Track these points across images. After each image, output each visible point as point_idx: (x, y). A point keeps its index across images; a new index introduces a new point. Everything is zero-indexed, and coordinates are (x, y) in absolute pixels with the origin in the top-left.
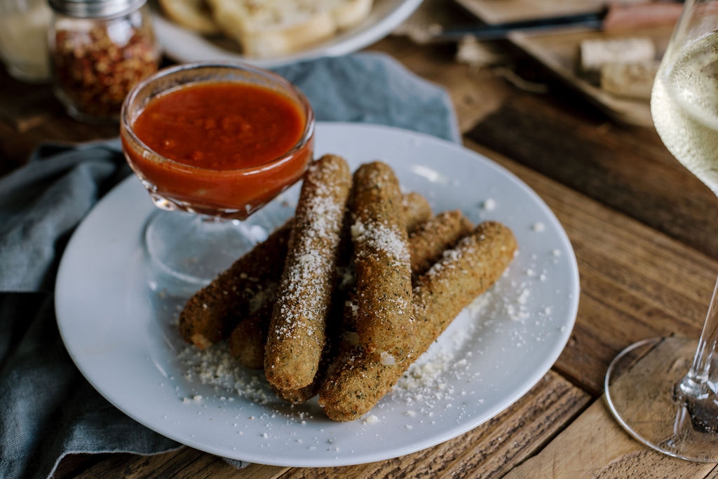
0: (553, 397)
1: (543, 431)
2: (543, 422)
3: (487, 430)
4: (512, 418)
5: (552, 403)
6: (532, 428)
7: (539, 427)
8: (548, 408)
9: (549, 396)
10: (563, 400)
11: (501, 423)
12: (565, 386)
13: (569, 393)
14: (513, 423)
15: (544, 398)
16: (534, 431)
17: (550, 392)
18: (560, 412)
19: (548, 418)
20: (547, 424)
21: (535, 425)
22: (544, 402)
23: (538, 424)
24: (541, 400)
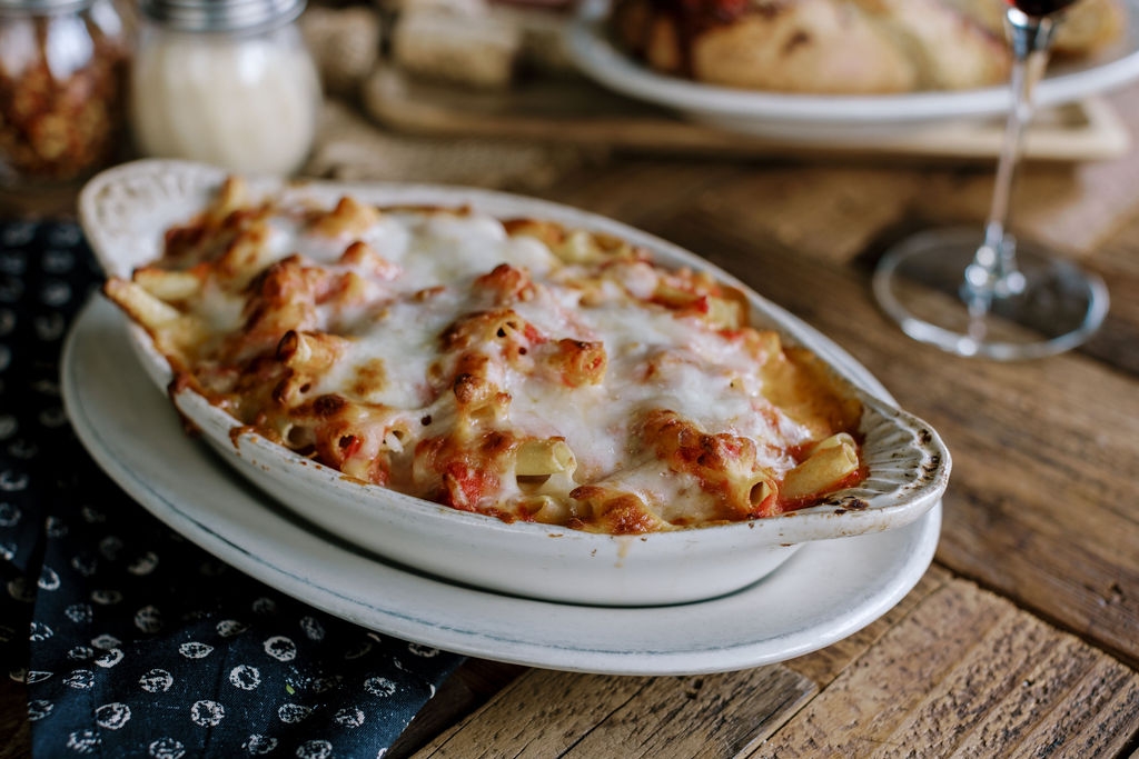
0: (1103, 691)
1: (1099, 750)
2: (1096, 736)
3: (1001, 751)
4: (1040, 730)
5: (1103, 702)
6: (1080, 746)
7: (1090, 742)
8: (1098, 709)
9: (1095, 690)
10: (1122, 696)
11: (1024, 739)
12: (1119, 672)
13: (1130, 684)
14: (1045, 738)
15: (1089, 692)
16: (1083, 751)
17: (1095, 683)
18: (1121, 716)
19: (1103, 727)
20: (1104, 737)
21: (1082, 740)
22: (1089, 700)
23: (1088, 738)
24: (1083, 697)
